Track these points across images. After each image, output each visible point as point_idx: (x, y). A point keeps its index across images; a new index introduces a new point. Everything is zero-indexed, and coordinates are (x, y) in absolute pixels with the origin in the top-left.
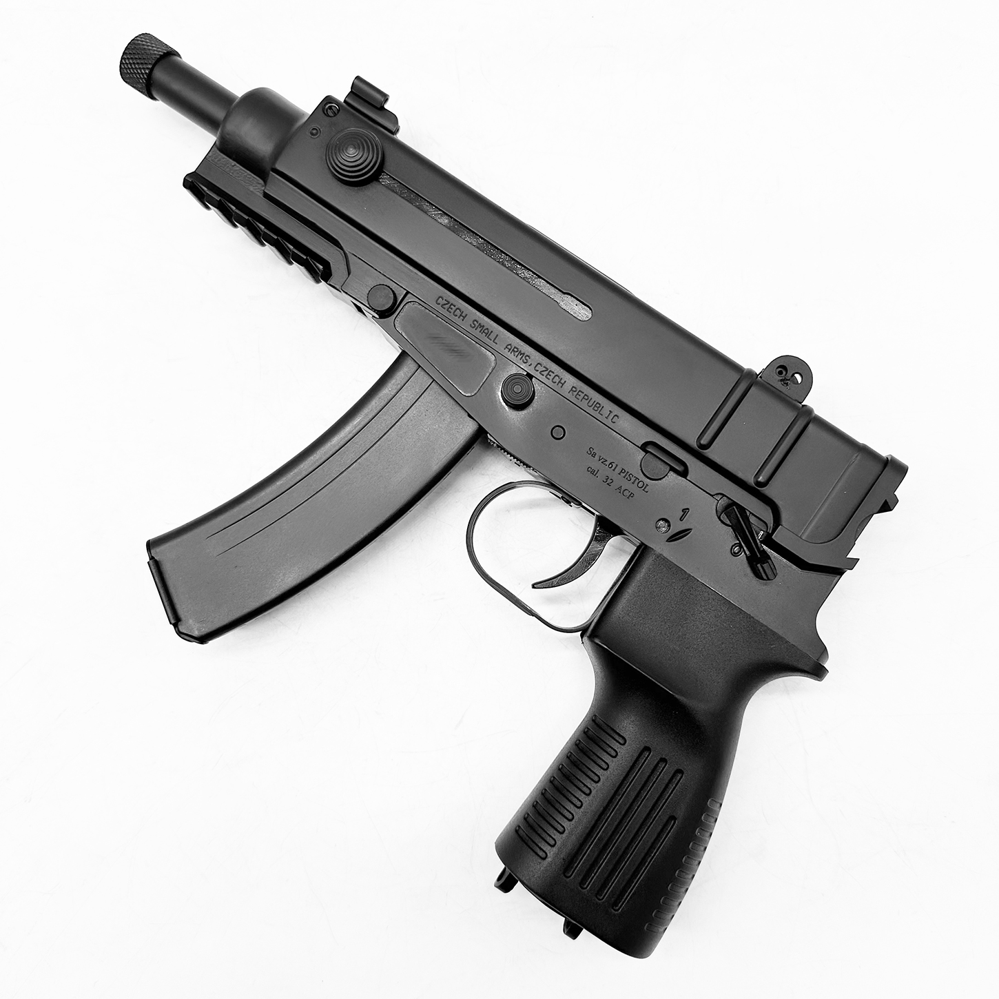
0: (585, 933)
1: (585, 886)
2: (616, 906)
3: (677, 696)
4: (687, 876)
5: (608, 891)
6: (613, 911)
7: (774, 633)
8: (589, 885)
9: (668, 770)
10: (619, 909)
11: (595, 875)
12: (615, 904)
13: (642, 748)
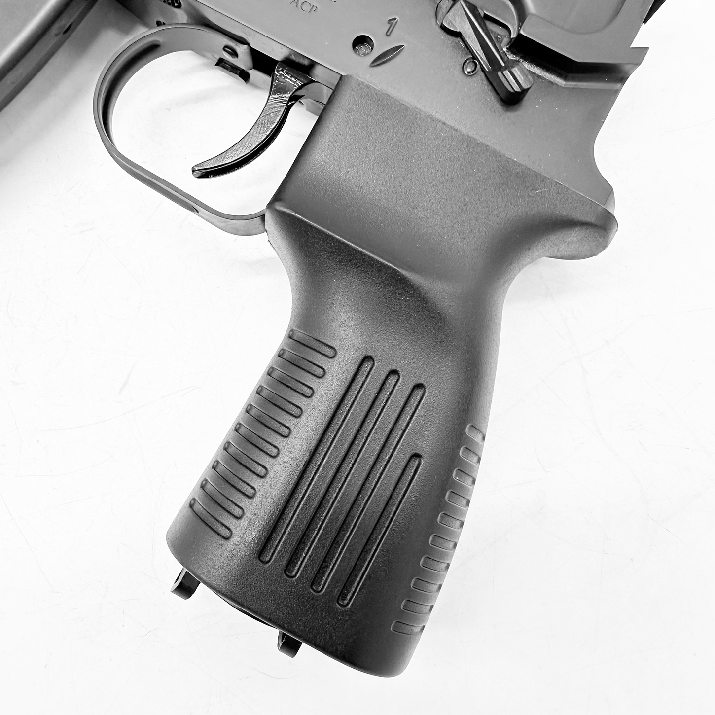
0: (305, 648)
1: (294, 573)
2: (343, 600)
3: (404, 272)
4: (446, 545)
5: (328, 578)
6: (338, 606)
7: (537, 175)
8: (298, 570)
9: (404, 386)
10: (348, 604)
11: (306, 555)
12: (342, 595)
13: (361, 358)
